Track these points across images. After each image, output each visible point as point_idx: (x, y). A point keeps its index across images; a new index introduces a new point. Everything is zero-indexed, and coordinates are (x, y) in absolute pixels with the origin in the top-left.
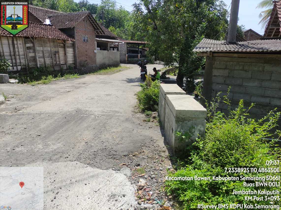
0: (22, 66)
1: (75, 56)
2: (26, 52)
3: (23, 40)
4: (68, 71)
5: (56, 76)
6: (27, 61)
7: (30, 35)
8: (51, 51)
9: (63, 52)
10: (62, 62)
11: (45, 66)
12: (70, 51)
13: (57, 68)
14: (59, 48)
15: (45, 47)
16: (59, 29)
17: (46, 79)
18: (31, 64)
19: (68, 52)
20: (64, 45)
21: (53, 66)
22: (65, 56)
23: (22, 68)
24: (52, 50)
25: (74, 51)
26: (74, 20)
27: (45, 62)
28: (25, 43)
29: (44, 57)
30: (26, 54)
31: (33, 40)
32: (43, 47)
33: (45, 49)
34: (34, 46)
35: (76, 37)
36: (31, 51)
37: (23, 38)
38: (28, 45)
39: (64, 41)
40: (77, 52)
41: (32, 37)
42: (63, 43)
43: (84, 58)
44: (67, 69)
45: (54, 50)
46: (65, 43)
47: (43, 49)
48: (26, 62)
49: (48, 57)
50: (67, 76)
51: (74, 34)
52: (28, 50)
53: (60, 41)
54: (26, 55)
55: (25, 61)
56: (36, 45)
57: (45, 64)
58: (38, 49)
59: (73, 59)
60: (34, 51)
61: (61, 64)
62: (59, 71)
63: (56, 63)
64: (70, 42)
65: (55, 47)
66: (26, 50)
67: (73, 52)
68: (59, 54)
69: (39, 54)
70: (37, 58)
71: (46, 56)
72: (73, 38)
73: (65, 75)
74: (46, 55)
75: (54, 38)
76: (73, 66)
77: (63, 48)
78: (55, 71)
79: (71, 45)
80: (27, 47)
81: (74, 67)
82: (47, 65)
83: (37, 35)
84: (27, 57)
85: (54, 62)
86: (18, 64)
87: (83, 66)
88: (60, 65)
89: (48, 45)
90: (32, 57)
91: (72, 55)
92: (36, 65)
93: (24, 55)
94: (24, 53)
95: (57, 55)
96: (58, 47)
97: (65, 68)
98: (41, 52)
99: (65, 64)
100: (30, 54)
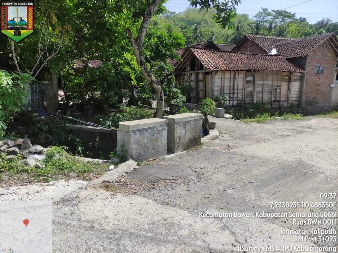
0: (239, 101)
1: (301, 92)
2: (245, 87)
3: (245, 73)
4: (289, 109)
5: (272, 115)
6: (245, 96)
7: (252, 68)
8: (272, 85)
9: (287, 87)
10: (283, 99)
11: (262, 102)
12: (295, 86)
13: (275, 105)
14: (282, 82)
15: (266, 80)
16: (286, 59)
17: (260, 117)
18: (248, 100)
19: (292, 87)
20: (290, 78)
21: (271, 103)
22: (289, 91)
23: (238, 103)
24: (274, 83)
25: (301, 85)
26: (308, 47)
27: (263, 98)
28: (246, 77)
29: (262, 92)
30: (245, 88)
31: (255, 73)
32: (263, 81)
33: (266, 82)
34: (254, 80)
35: (307, 68)
36: (251, 85)
37: (245, 72)
38: (248, 79)
39: (291, 73)
40: (304, 86)
41: (254, 70)
42: (288, 76)
43: (313, 95)
44: (287, 107)
45: (276, 84)
46: (291, 75)
47: (263, 83)
49: (268, 92)
50: (286, 116)
51: (305, 64)
52: (247, 85)
53: (285, 74)
54: (244, 90)
55: (243, 96)
56: (257, 78)
57: (262, 100)
58: (258, 82)
59: (298, 96)
60: (254, 86)
61: (282, 101)
62: (276, 109)
63: (276, 99)
64: (298, 74)
65: (277, 81)
66: (245, 84)
67: (299, 86)
68: (281, 89)
69: (258, 89)
70: (255, 93)
71: (265, 91)
72: (304, 68)
73: (284, 114)
74: (266, 89)
75: (279, 70)
76: (296, 103)
77: (287, 81)
78: (272, 108)
79: (299, 78)
80: (247, 81)
81: (297, 105)
82: (264, 101)
83: (260, 68)
84: (245, 91)
85: (274, 98)
86: (235, 99)
87: (310, 104)
88: (279, 102)
89: (270, 78)
90: (250, 92)
91: (297, 90)
92: (253, 101)
93: (243, 90)
94: (243, 87)
95: (278, 90)
96: (281, 81)
97: (285, 105)
98: (261, 87)
99: (287, 101)
100: (248, 88)
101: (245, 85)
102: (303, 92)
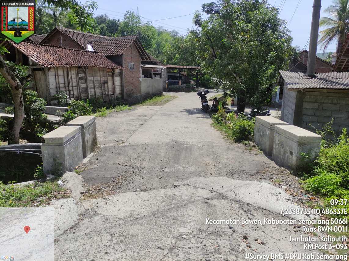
1: (122, 86)
3: (76, 70)
4: (116, 102)
5: (107, 108)
6: (80, 92)
7: (83, 65)
8: (101, 81)
9: (112, 82)
10: (110, 93)
11: (96, 98)
12: (118, 80)
13: (106, 99)
14: (108, 78)
15: (95, 76)
16: (105, 56)
17: (100, 111)
19: (116, 82)
20: (113, 74)
21: (102, 97)
22: (114, 85)
24: (102, 79)
25: (122, 80)
26: (121, 46)
27: (95, 93)
28: (78, 73)
29: (94, 88)
30: (79, 84)
31: (85, 70)
32: (93, 77)
33: (96, 78)
34: (86, 76)
35: (124, 65)
36: (83, 81)
37: (77, 68)
38: (80, 75)
39: (113, 69)
40: (124, 81)
41: (85, 67)
42: (111, 72)
43: (130, 88)
44: (114, 100)
45: (104, 80)
46: (113, 71)
47: (94, 79)
48: (78, 94)
49: (98, 88)
51: (122, 62)
52: (80, 81)
53: (109, 70)
54: (79, 86)
55: (78, 92)
56: (88, 75)
57: (95, 95)
58: (89, 79)
59: (120, 89)
60: (86, 82)
61: (110, 95)
62: (108, 103)
63: (106, 93)
64: (118, 71)
65: (104, 77)
67: (120, 81)
69: (90, 85)
70: (89, 89)
72: (121, 65)
74: (97, 85)
75: (105, 67)
76: (120, 96)
77: (111, 77)
78: (104, 102)
79: (118, 74)
80: (80, 77)
82: (97, 96)
83: (89, 65)
84: (79, 88)
85: (104, 93)
86: (71, 96)
87: (129, 96)
88: (108, 96)
89: (98, 74)
90: (84, 88)
92: (88, 97)
93: (77, 86)
94: (77, 83)
95: (106, 85)
96: (107, 76)
98: (92, 82)
99: (113, 95)
100: (82, 85)
101: (78, 81)
102: (123, 86)
